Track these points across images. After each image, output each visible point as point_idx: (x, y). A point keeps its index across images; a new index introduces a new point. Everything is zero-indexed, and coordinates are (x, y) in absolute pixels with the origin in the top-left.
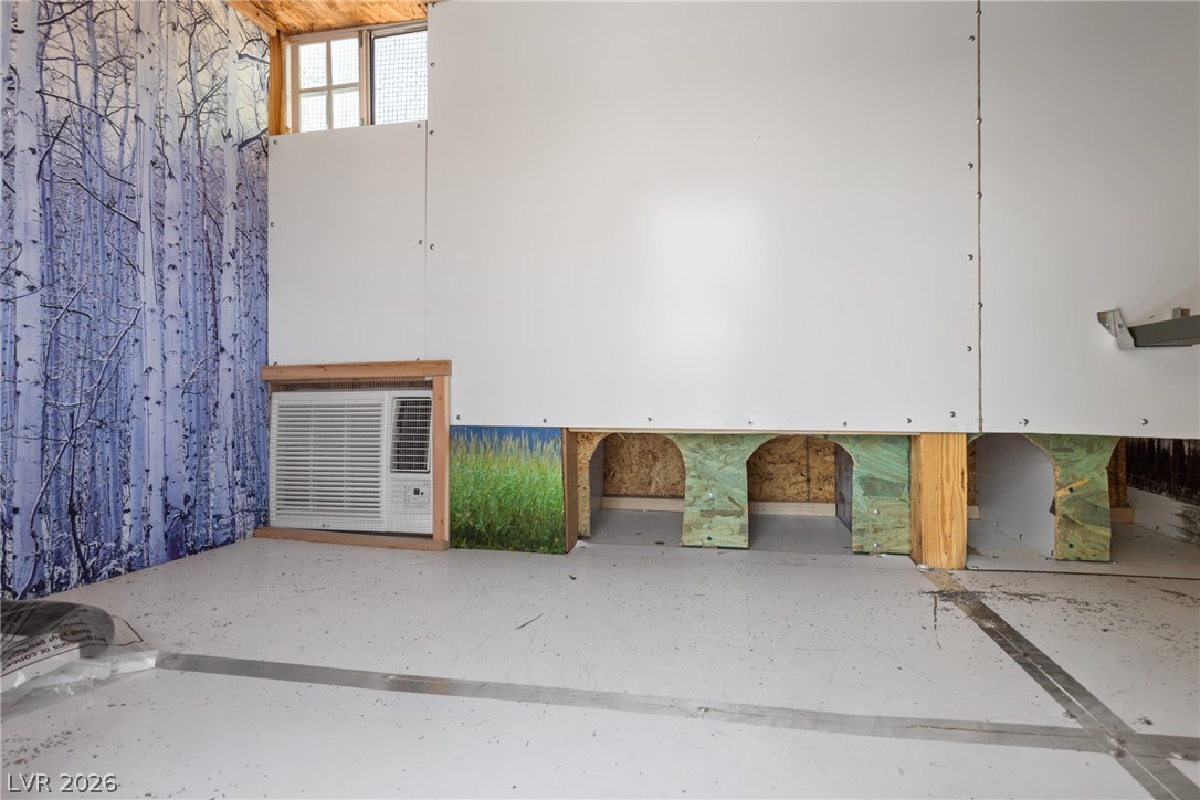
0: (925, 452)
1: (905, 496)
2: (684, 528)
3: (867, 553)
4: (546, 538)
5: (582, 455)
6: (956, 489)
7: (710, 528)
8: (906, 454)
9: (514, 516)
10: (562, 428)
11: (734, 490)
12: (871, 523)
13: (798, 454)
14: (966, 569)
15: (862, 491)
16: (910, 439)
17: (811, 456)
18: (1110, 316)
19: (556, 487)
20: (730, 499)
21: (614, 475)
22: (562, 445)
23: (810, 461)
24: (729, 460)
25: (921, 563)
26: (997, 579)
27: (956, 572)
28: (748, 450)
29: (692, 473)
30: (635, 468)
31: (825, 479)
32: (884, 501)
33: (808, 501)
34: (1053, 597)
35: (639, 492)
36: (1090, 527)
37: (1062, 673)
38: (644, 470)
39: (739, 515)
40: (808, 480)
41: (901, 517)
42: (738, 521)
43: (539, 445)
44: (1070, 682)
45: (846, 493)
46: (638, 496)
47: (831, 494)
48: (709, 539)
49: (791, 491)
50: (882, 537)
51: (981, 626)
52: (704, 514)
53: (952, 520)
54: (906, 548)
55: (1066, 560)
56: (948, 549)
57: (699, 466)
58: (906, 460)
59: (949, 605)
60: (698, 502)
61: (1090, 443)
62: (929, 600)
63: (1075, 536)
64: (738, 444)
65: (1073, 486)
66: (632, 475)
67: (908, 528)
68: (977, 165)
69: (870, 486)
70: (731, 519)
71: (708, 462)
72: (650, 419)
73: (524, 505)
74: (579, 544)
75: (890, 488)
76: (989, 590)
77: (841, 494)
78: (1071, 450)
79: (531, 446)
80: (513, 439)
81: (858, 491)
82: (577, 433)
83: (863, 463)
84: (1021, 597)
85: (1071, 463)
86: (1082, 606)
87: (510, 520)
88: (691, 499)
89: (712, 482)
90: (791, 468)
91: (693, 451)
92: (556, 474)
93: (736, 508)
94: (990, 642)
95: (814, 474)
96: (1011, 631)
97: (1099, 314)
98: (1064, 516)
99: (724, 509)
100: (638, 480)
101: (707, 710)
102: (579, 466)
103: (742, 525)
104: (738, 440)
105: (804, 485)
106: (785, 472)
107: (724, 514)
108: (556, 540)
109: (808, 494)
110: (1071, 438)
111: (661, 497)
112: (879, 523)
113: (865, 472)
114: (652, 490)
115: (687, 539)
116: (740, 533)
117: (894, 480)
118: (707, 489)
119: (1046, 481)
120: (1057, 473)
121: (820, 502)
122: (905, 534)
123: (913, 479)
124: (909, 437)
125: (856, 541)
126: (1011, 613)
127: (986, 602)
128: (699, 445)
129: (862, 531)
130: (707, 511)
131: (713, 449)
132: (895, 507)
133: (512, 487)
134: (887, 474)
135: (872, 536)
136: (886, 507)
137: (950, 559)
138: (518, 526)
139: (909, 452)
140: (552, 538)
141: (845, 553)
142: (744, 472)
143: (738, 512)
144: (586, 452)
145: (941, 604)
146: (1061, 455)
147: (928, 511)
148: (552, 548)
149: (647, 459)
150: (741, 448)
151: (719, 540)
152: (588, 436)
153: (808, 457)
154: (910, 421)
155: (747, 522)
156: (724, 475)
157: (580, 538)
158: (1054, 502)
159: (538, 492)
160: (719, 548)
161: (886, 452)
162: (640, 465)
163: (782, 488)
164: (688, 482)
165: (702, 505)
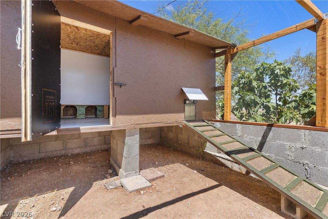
0: (105, 107)
11: (83, 112)
24: (83, 108)
28: (85, 108)
31: (94, 112)
39: (84, 115)
45: (96, 113)
48: (80, 118)
49: (89, 114)
50: (100, 116)
52: (79, 115)
69: (99, 111)
71: (80, 109)
81: (98, 111)
83: (98, 108)
90: (89, 111)
91: (78, 107)
95: (92, 112)
104: (84, 106)
107: (82, 115)
113: (99, 109)
115: (77, 118)
116: (84, 117)
117: (101, 110)
118: (80, 112)
121: (93, 115)
122: (103, 116)
125: (98, 117)
131: (81, 107)
132: (102, 113)
136: (100, 113)
137: (107, 117)
139: (103, 107)
141: (96, 118)
142: (85, 110)
144: (62, 108)
147: (105, 113)
154: (103, 104)
156: (82, 110)
161: (101, 107)
164: (77, 111)
165: (79, 114)
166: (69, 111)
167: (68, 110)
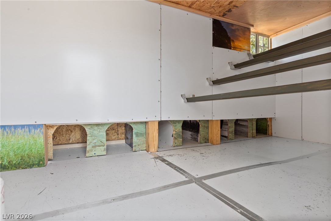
0: (150, 125)
1: (145, 136)
2: (87, 152)
3: (136, 151)
4: (37, 162)
5: (50, 133)
6: (156, 134)
7: (95, 151)
8: (145, 126)
9: (22, 157)
10: (43, 124)
11: (102, 139)
12: (137, 144)
13: (115, 128)
14: (158, 151)
15: (135, 136)
16: (146, 123)
17: (119, 128)
18: (183, 95)
19: (41, 145)
20: (101, 142)
21: (56, 138)
22: (43, 130)
23: (118, 129)
24: (101, 131)
25: (149, 151)
26: (164, 152)
27: (156, 152)
28: (106, 128)
29: (89, 136)
30: (64, 135)
31: (122, 133)
32: (140, 138)
33: (118, 140)
34: (175, 154)
35: (66, 143)
36: (179, 139)
37: (182, 170)
38: (68, 135)
39: (103, 146)
40: (118, 134)
41: (144, 141)
42: (103, 148)
43: (33, 131)
44: (184, 171)
46: (65, 144)
47: (124, 137)
48: (95, 154)
49: (113, 138)
50: (140, 147)
51: (165, 163)
52: (93, 147)
53: (155, 141)
54: (145, 149)
55: (175, 146)
56: (154, 147)
57: (91, 133)
58: (145, 127)
59: (158, 160)
60: (91, 144)
61: (178, 121)
62: (153, 160)
63: (176, 141)
64: (103, 126)
65: (176, 131)
66: (63, 138)
67: (145, 144)
68: (160, 60)
69: (137, 135)
70: (101, 147)
71: (94, 132)
72: (77, 120)
73: (27, 152)
74: (49, 162)
75: (141, 135)
76: (164, 155)
77: (127, 137)
78: (176, 123)
79: (30, 131)
80: (21, 129)
81: (134, 136)
82: (48, 126)
83: (135, 129)
84: (170, 155)
85: (176, 126)
86: (180, 155)
87: (20, 158)
88: (89, 143)
89: (95, 137)
90: (113, 131)
91: (90, 129)
92: (41, 140)
93: (103, 144)
94: (168, 166)
95: (119, 132)
96: (171, 163)
97: (181, 95)
98: (175, 137)
99: (99, 145)
100: (65, 139)
101: (114, 200)
102: (48, 136)
103: (104, 149)
104: (103, 125)
105: (117, 135)
106: (112, 132)
107: (99, 146)
108: (41, 162)
109: (118, 138)
110: (176, 121)
111: (74, 143)
112: (139, 143)
113: (136, 131)
114: (71, 141)
115: (87, 155)
116: (104, 151)
117: (142, 133)
118: (94, 140)
119: (171, 130)
120: (173, 128)
121: (121, 139)
122: (145, 145)
123: (147, 132)
124: (146, 122)
125: (134, 149)
126: (169, 159)
127: (164, 158)
128: (91, 127)
129: (135, 146)
130: (94, 146)
131: (96, 128)
132: (143, 139)
133: (21, 146)
134: (141, 131)
135: (138, 147)
136: (141, 139)
137: (155, 150)
138: (24, 160)
139: (146, 126)
140: (40, 162)
141: (131, 152)
142: (105, 134)
143: (103, 145)
144: (51, 131)
145: (156, 160)
146: (174, 124)
147: (150, 139)
148: (39, 165)
149: (69, 132)
150: (104, 127)
151: (97, 154)
152: (52, 126)
153: (118, 128)
154: (147, 118)
155: (106, 148)
156: (99, 135)
157: (49, 160)
158: (173, 135)
159: (33, 147)
160: (98, 156)
161: (141, 126)
162: (66, 134)
163: (111, 137)
164: (88, 138)
165: (92, 144)
166: (73, 134)
167: (71, 132)
